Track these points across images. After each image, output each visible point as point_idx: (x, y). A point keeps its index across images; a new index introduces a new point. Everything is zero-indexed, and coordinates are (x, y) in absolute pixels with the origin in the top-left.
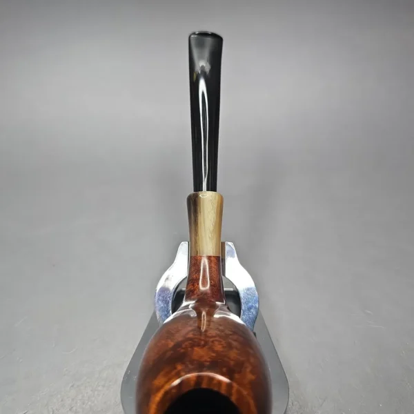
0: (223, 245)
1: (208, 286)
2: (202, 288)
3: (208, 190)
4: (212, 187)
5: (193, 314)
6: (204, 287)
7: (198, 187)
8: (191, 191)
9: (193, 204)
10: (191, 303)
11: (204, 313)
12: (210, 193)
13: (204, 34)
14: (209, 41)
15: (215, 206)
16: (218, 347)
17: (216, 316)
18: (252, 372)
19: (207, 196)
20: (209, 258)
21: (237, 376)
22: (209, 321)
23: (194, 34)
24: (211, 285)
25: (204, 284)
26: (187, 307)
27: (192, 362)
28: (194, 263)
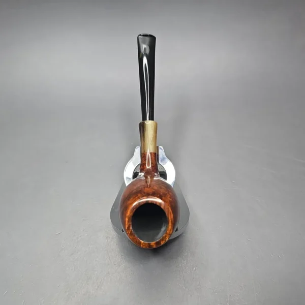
0: (158, 147)
1: (150, 166)
2: (147, 167)
3: (149, 120)
4: (152, 118)
5: (144, 178)
6: (148, 167)
7: (144, 118)
8: (141, 121)
9: (142, 127)
10: (142, 174)
11: (149, 177)
12: (151, 121)
13: (145, 35)
14: (148, 39)
15: (153, 128)
16: (156, 188)
17: (155, 179)
18: (170, 197)
19: (149, 123)
20: (151, 153)
21: (163, 198)
22: (151, 181)
23: (140, 35)
24: (152, 166)
25: (148, 166)
26: (140, 175)
27: (144, 193)
28: (143, 156)
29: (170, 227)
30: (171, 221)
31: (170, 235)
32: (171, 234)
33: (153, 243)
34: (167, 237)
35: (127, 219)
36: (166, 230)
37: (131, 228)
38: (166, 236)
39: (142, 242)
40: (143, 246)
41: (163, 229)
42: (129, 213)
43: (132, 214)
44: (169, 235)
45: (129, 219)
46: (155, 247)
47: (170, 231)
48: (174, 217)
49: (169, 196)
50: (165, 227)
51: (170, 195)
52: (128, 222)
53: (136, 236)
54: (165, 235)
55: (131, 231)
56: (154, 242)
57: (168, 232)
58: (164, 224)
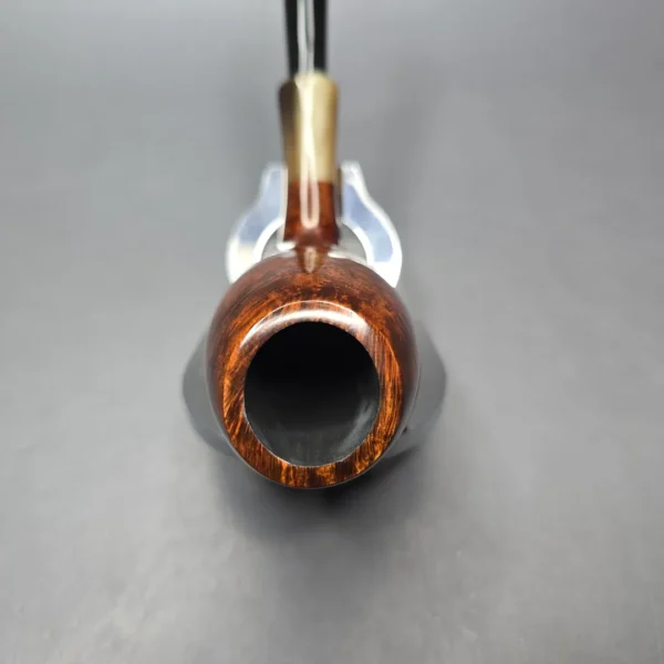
1: (316, 221)
2: (306, 225)
5: (293, 254)
11: (309, 250)
20: (318, 184)
24: (320, 222)
25: (310, 219)
27: (293, 289)
28: (292, 194)
29: (389, 410)
30: (394, 388)
31: (389, 438)
32: (393, 437)
33: (325, 469)
34: (377, 447)
35: (227, 382)
36: (373, 422)
37: (243, 413)
38: (374, 442)
39: (285, 463)
40: (288, 478)
41: (362, 419)
42: (235, 360)
43: (246, 362)
44: (386, 437)
45: (234, 382)
46: (331, 482)
47: (389, 423)
48: (402, 376)
49: (382, 303)
50: (370, 411)
51: (385, 299)
52: (232, 389)
53: (262, 443)
54: (370, 438)
55: (243, 425)
56: (329, 466)
57: (382, 426)
58: (364, 403)
